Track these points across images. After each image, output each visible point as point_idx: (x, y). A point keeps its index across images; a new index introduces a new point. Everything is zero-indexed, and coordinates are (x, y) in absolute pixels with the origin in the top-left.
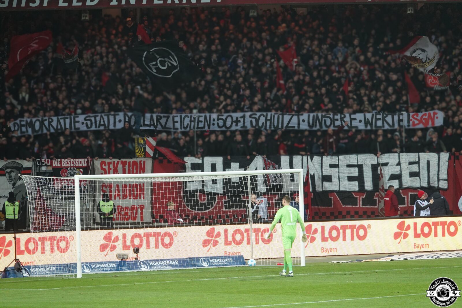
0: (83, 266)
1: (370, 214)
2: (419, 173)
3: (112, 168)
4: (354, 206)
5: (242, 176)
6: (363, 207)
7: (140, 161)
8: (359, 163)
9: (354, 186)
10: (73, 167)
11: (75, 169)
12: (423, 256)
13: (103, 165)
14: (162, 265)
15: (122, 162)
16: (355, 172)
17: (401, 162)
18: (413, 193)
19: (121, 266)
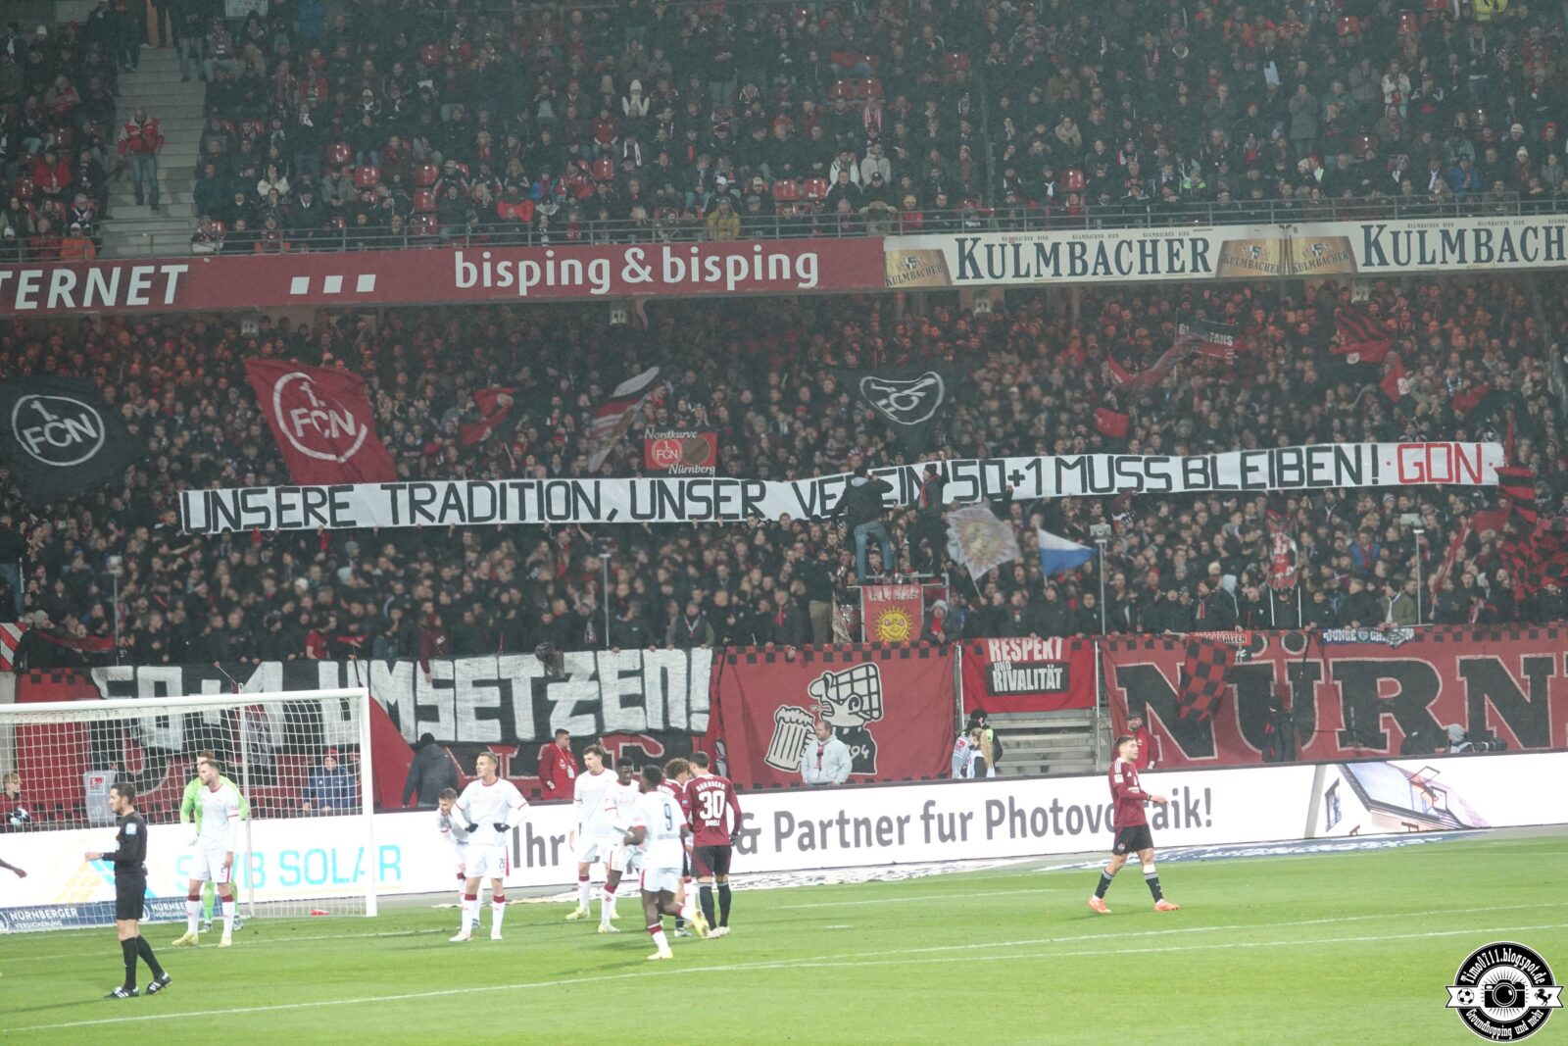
2: (643, 695)
5: (227, 708)
8: (503, 677)
9: (492, 731)
14: (39, 920)
16: (492, 697)
17: (601, 671)
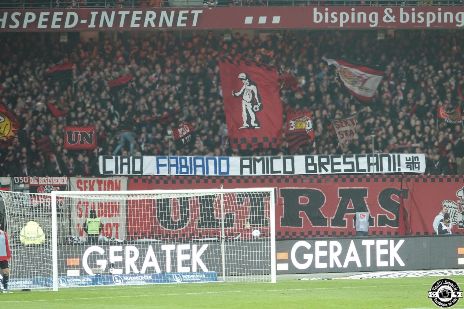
0: (59, 280)
1: (339, 235)
3: (89, 187)
4: (324, 227)
6: (333, 227)
7: (116, 180)
10: (50, 185)
11: (51, 187)
12: (390, 275)
13: (80, 184)
14: (136, 280)
15: (98, 181)
18: (381, 214)
19: (97, 280)
